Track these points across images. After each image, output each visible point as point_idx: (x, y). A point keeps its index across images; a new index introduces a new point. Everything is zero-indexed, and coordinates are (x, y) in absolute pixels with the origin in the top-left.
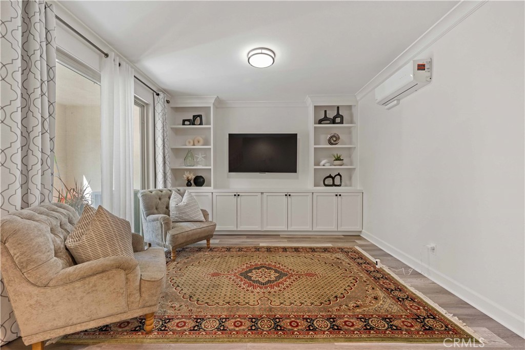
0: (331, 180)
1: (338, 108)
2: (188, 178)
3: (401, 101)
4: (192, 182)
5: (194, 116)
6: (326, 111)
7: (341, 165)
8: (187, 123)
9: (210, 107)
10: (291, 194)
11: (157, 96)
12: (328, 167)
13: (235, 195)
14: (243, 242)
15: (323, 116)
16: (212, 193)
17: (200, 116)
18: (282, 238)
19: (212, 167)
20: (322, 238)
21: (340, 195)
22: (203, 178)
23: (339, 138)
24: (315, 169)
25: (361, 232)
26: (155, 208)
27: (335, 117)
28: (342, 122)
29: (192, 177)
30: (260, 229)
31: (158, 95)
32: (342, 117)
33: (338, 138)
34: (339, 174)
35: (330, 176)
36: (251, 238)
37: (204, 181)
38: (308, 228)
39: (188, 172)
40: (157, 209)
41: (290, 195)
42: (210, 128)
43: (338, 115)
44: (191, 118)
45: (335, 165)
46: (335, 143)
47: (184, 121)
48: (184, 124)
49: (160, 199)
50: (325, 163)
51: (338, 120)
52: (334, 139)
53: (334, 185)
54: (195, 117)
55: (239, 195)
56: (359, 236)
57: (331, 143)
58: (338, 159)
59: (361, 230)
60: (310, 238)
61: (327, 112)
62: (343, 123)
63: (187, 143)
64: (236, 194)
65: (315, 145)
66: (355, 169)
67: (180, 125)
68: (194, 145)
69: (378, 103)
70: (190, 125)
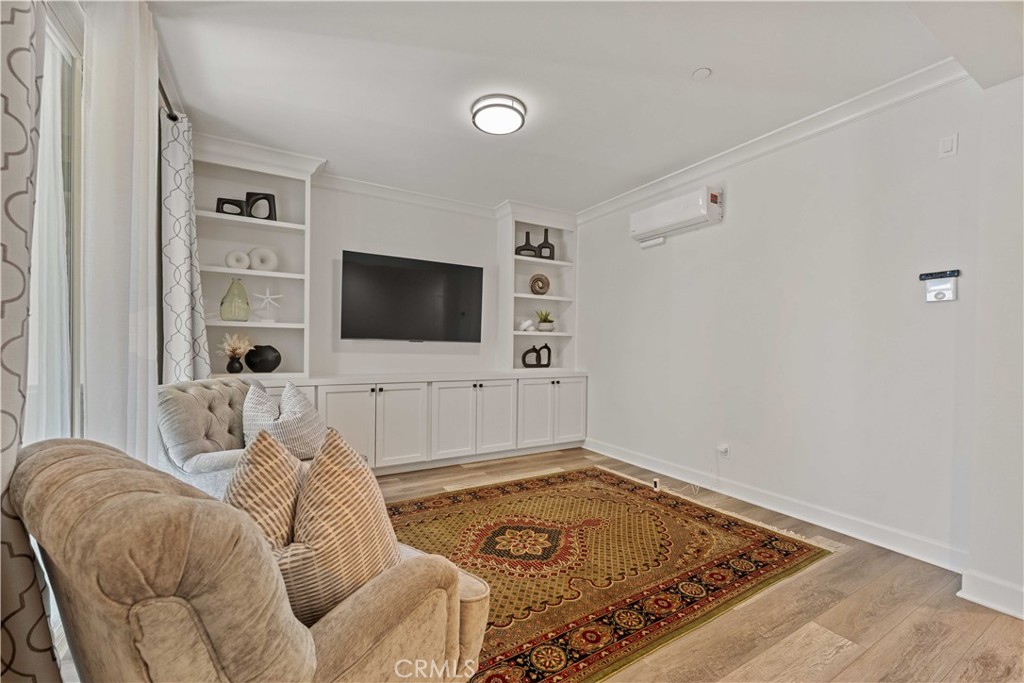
0: (535, 357)
1: (546, 231)
2: (234, 351)
3: (668, 240)
4: (242, 361)
5: (249, 195)
6: (528, 234)
7: (551, 331)
8: (227, 207)
9: (304, 182)
10: (484, 383)
11: (171, 123)
12: (532, 332)
13: (373, 390)
14: (404, 490)
15: (523, 243)
16: (316, 387)
17: (270, 198)
18: (470, 469)
19: (306, 326)
20: (533, 460)
21: (558, 382)
22: (275, 351)
23: (548, 284)
24: (515, 336)
25: (582, 442)
26: (203, 434)
27: (541, 247)
28: (551, 257)
29: (244, 348)
30: (425, 459)
31: (174, 118)
32: (552, 248)
33: (546, 284)
34: (546, 347)
35: (534, 350)
36: (411, 480)
37: (278, 359)
38: (509, 445)
39: (235, 337)
40: (207, 436)
41: (481, 386)
42: (302, 232)
43: (546, 244)
44: (243, 198)
45: (540, 331)
46: (542, 291)
47: (221, 202)
48: (219, 210)
49: (210, 408)
50: (528, 327)
51: (546, 252)
52: (541, 284)
53: (539, 365)
54: (252, 198)
55: (381, 390)
56: (580, 448)
57: (534, 292)
58: (545, 320)
59: (584, 438)
60: (515, 463)
61: (531, 236)
62: (553, 259)
63: (232, 261)
64: (374, 387)
65: (515, 291)
66: (570, 337)
67: (211, 210)
68: (250, 268)
69: (634, 238)
70: (240, 214)
